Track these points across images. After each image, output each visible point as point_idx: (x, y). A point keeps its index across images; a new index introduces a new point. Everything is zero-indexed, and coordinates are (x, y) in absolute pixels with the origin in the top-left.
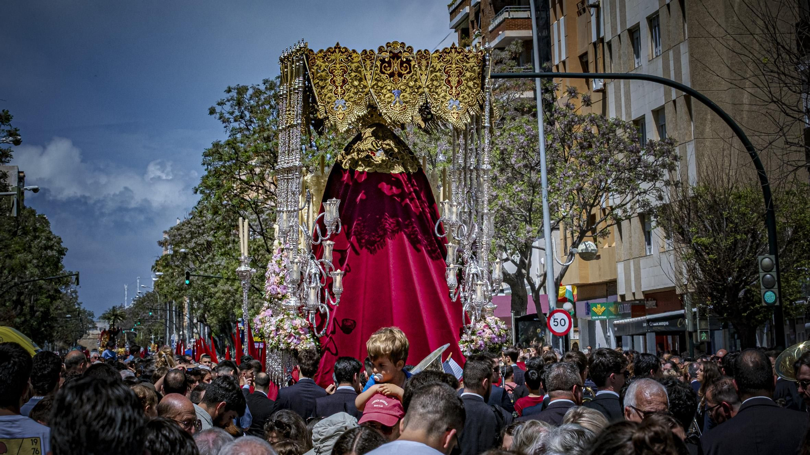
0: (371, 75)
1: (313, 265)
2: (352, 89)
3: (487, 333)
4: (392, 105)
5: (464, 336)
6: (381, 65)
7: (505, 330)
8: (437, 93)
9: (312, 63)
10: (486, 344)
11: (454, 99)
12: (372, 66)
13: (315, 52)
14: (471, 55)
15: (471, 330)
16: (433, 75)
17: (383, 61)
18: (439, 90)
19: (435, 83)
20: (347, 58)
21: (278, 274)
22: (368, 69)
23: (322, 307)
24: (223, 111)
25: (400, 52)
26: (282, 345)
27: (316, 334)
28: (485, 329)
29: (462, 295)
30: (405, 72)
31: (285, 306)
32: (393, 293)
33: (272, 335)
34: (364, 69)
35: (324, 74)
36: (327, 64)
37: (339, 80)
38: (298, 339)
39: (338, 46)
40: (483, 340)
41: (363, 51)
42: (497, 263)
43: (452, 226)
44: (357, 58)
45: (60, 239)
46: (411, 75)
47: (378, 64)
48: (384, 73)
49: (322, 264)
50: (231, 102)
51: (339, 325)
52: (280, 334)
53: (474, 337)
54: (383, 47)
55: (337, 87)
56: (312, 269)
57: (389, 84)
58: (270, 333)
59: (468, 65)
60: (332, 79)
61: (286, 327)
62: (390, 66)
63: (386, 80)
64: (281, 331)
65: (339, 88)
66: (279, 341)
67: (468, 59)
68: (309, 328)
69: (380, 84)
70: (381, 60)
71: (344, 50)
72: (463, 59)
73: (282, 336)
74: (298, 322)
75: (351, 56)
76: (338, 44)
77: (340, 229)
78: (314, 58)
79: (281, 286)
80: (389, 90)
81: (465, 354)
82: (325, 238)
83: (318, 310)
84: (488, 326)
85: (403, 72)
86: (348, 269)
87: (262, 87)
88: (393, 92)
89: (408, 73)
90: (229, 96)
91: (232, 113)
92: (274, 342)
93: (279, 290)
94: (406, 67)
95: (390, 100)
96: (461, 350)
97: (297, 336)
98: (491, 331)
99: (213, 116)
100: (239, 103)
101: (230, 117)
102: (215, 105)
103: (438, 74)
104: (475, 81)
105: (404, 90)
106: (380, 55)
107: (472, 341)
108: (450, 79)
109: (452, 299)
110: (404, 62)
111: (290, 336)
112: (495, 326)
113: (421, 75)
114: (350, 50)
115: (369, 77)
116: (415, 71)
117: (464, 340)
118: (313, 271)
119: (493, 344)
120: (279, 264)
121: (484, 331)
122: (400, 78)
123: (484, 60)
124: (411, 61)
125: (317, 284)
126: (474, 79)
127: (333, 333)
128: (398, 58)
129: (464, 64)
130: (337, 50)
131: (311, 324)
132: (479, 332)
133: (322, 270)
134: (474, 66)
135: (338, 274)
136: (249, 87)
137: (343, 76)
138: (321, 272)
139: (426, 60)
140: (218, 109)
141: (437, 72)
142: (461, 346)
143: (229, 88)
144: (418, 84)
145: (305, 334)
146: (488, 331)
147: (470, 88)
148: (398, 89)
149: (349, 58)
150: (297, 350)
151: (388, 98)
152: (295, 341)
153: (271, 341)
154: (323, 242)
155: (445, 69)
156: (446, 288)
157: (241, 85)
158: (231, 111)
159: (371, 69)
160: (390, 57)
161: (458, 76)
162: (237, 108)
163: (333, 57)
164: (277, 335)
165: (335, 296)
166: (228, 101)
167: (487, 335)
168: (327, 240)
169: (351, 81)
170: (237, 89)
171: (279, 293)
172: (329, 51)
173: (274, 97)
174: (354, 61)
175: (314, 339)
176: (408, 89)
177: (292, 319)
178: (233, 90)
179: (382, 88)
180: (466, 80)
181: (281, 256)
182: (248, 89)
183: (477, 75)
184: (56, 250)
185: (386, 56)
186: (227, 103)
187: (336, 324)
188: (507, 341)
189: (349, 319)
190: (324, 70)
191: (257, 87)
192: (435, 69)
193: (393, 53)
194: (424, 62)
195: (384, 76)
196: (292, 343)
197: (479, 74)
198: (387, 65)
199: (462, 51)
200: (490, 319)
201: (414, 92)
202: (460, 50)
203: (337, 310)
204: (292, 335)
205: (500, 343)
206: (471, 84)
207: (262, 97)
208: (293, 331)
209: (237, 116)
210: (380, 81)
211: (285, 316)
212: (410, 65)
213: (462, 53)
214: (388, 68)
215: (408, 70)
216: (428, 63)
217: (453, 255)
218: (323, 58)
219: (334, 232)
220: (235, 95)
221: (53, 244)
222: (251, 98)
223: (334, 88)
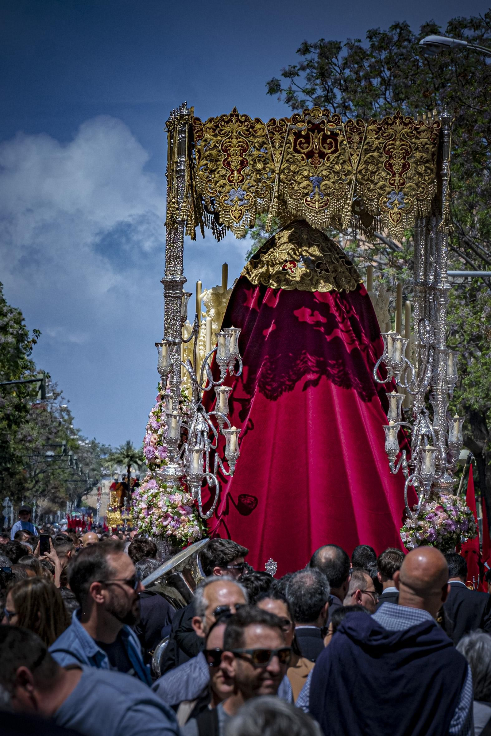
0: (280, 154)
1: (201, 419)
2: (254, 175)
3: (441, 518)
4: (309, 199)
5: (408, 520)
6: (295, 141)
7: (467, 514)
8: (372, 181)
9: (199, 136)
10: (439, 534)
11: (397, 191)
12: (282, 142)
13: (203, 122)
14: (423, 128)
15: (418, 512)
16: (368, 156)
17: (298, 135)
18: (375, 178)
19: (371, 167)
20: (248, 130)
21: (156, 431)
22: (277, 146)
23: (211, 478)
24: (294, 88)
25: (323, 122)
26: (154, 528)
27: (201, 514)
28: (438, 512)
29: (405, 464)
30: (329, 151)
31: (161, 475)
32: (311, 460)
33: (141, 515)
34: (271, 145)
35: (214, 152)
36: (219, 138)
37: (235, 161)
38: (178, 521)
39: (235, 114)
40: (434, 527)
41: (271, 121)
42: (455, 421)
43: (395, 367)
44: (262, 130)
45: (20, 314)
46: (336, 155)
47: (292, 138)
48: (299, 152)
49: (213, 418)
50: (308, 71)
51: (234, 503)
52: (153, 514)
53: (421, 523)
54: (299, 115)
55: (232, 172)
56: (198, 424)
57: (306, 168)
58: (140, 513)
59: (418, 142)
60: (226, 159)
61: (160, 504)
62: (308, 142)
63: (302, 162)
64: (154, 510)
65: (236, 172)
66: (151, 524)
67: (419, 133)
68: (193, 506)
69: (293, 167)
70: (295, 134)
71: (243, 119)
72: (412, 133)
73: (155, 517)
74: (178, 498)
75: (253, 127)
76: (235, 110)
77: (241, 369)
78: (202, 129)
79: (160, 448)
80: (305, 177)
81: (408, 546)
82: (218, 383)
83: (205, 481)
84: (442, 508)
85: (326, 151)
86: (250, 426)
87: (366, 45)
88: (311, 179)
89: (333, 152)
90: (303, 59)
91: (310, 92)
92: (144, 525)
93: (157, 453)
94: (331, 143)
95: (306, 191)
96: (403, 540)
97: (176, 517)
98: (445, 515)
99: (276, 96)
100: (323, 74)
101: (308, 98)
102: (279, 76)
103: (376, 154)
104: (427, 165)
105: (326, 177)
106: (294, 127)
107: (419, 528)
108: (392, 161)
109: (391, 470)
110: (329, 137)
111: (166, 517)
112: (452, 508)
113: (352, 155)
114: (252, 119)
115: (277, 157)
116: (344, 149)
117: (408, 526)
118: (200, 427)
119: (448, 532)
120: (158, 417)
121: (436, 515)
122: (321, 160)
123: (441, 135)
124: (337, 135)
125: (204, 445)
126: (427, 162)
127: (225, 513)
128: (320, 130)
129: (413, 140)
130: (234, 119)
131: (196, 501)
132: (429, 515)
133: (212, 427)
134: (426, 144)
135: (232, 433)
136: (342, 45)
137: (241, 155)
138: (210, 429)
139: (359, 134)
140: (285, 83)
141: (374, 151)
142: (403, 534)
143: (305, 44)
144: (347, 167)
145: (188, 514)
146: (441, 514)
147: (420, 175)
148: (318, 175)
149: (251, 130)
150: (175, 536)
151: (304, 188)
152: (173, 523)
153: (140, 523)
154: (215, 388)
155: (385, 147)
156: (385, 455)
157: (327, 40)
158: (309, 87)
159: (281, 146)
160: (309, 130)
161: (404, 158)
162: (318, 81)
163: (228, 129)
164: (148, 515)
165: (229, 462)
166: (303, 68)
167: (439, 521)
168: (220, 385)
169: (252, 163)
170: (321, 47)
171: (156, 458)
172: (223, 120)
173: (387, 63)
174: (258, 134)
175: (198, 521)
176: (332, 176)
177: (170, 494)
178: (312, 50)
179: (295, 173)
180: (415, 162)
181: (161, 406)
182: (339, 48)
183: (429, 157)
184: (12, 334)
185: (303, 127)
186: (301, 73)
187: (230, 501)
188: (470, 529)
189: (248, 496)
190: (215, 146)
191: (356, 44)
192: (371, 147)
193: (313, 124)
194: (356, 138)
195: (298, 156)
196: (169, 527)
197: (433, 154)
198: (303, 141)
199: (410, 123)
200: (446, 499)
201: (341, 179)
202: (407, 121)
203: (232, 483)
204: (169, 516)
205: (458, 531)
206: (421, 169)
207: (366, 64)
208: (170, 510)
209: (319, 97)
210: (294, 163)
211: (161, 490)
212: (336, 141)
213: (410, 126)
214: (306, 145)
215: (333, 149)
216: (361, 138)
217: (398, 408)
218: (214, 130)
219: (232, 374)
220: (316, 59)
221: (7, 324)
222: (345, 65)
223: (229, 174)
